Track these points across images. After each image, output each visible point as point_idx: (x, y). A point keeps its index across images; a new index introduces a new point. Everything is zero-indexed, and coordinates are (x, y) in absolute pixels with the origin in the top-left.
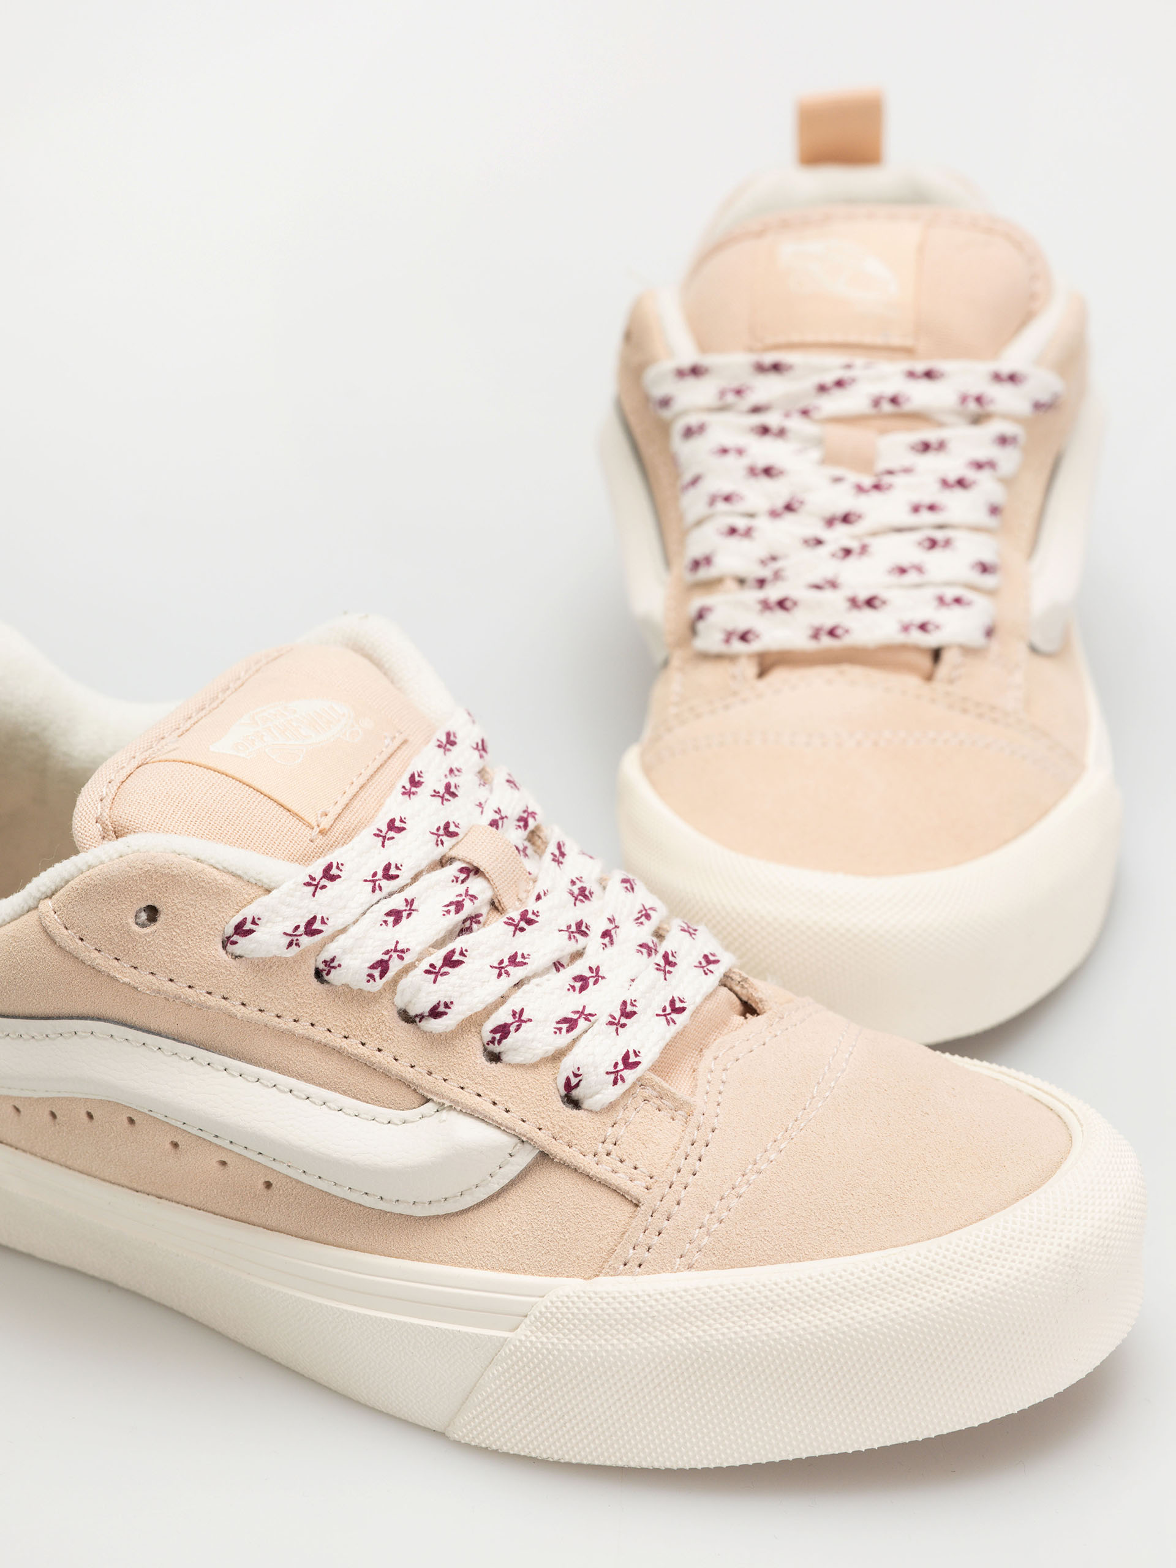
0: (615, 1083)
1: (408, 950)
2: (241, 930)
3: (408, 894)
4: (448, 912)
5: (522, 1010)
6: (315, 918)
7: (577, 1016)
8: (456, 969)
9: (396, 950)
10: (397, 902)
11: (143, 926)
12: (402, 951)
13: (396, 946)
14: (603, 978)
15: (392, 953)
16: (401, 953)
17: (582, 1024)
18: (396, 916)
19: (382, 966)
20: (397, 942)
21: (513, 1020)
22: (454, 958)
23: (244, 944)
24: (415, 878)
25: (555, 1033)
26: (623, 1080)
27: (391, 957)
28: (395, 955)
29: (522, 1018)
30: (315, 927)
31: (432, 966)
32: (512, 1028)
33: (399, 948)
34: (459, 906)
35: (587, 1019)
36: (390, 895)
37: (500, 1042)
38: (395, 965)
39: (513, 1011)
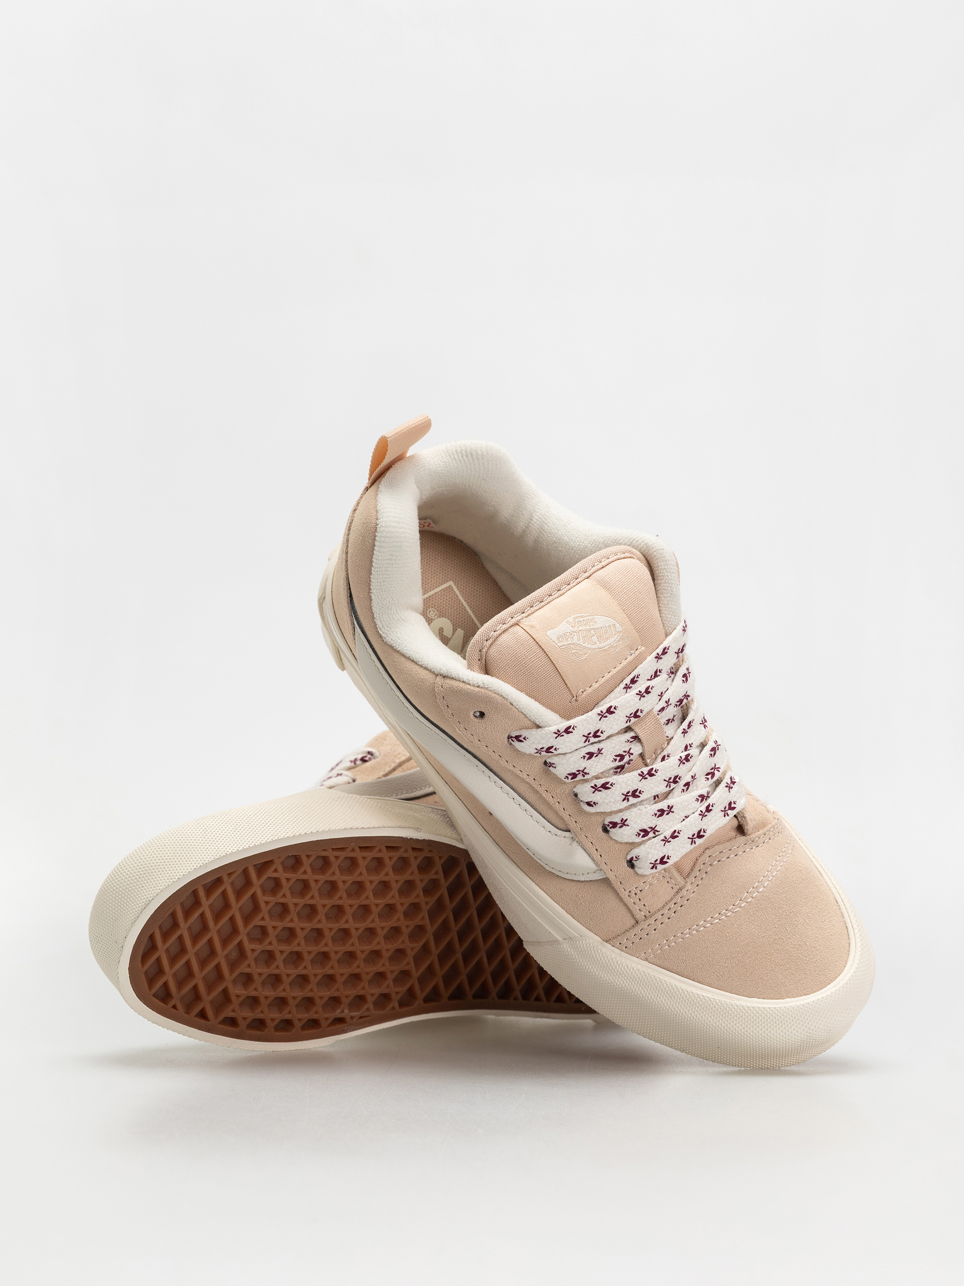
0: (652, 868)
1: (588, 774)
2: (518, 738)
3: (600, 746)
4: (615, 760)
5: (627, 820)
6: (553, 747)
7: (651, 830)
8: (606, 791)
9: (583, 771)
10: (593, 749)
11: (476, 717)
12: (586, 773)
13: (584, 769)
14: (673, 812)
15: (581, 772)
16: (585, 774)
17: (651, 835)
18: (591, 755)
19: (574, 776)
20: (585, 768)
21: (620, 822)
22: (607, 786)
23: (516, 744)
24: (608, 738)
25: (637, 835)
26: (656, 868)
27: (580, 773)
28: (581, 773)
29: (625, 823)
30: (551, 750)
31: (595, 785)
32: (618, 826)
33: (585, 771)
34: (622, 757)
35: (654, 833)
36: (592, 743)
37: (610, 828)
38: (580, 777)
39: (622, 819)
